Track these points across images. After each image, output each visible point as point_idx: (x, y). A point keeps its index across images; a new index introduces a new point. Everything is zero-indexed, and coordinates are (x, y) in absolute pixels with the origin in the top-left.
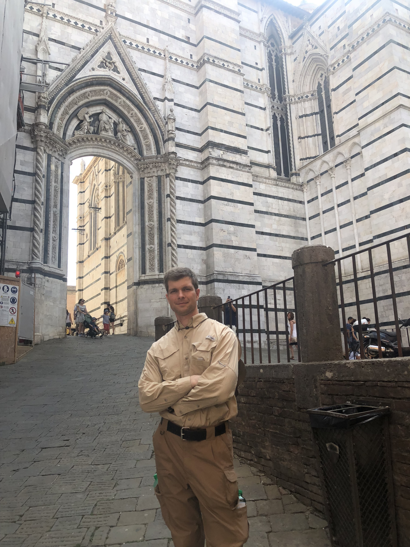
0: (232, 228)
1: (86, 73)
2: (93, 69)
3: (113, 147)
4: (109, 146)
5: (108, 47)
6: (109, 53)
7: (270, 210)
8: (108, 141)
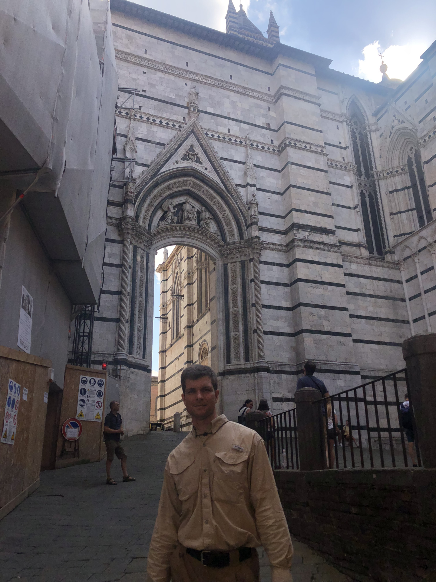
0: (322, 311)
1: (170, 166)
2: (177, 162)
3: (196, 235)
4: (192, 234)
5: (191, 140)
6: (192, 146)
7: (364, 291)
8: (191, 229)
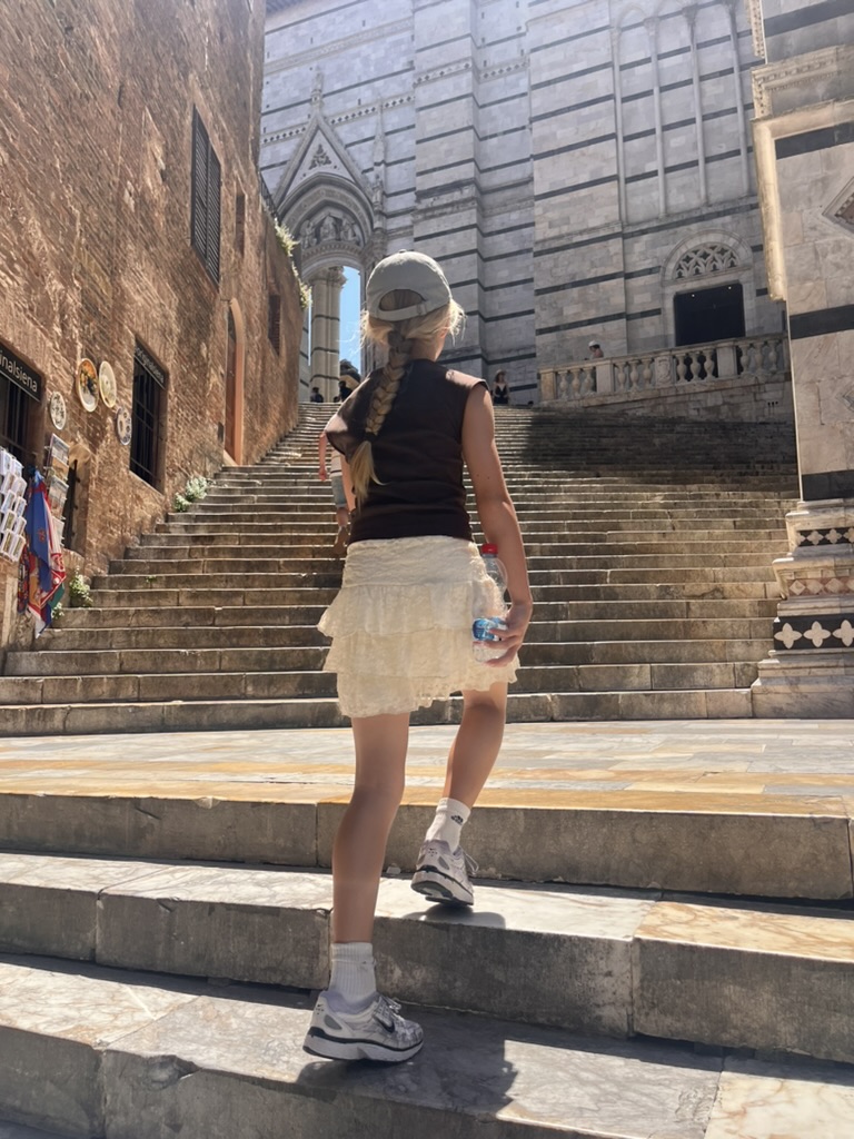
1: (297, 183)
2: (304, 175)
5: (320, 139)
6: (319, 146)
